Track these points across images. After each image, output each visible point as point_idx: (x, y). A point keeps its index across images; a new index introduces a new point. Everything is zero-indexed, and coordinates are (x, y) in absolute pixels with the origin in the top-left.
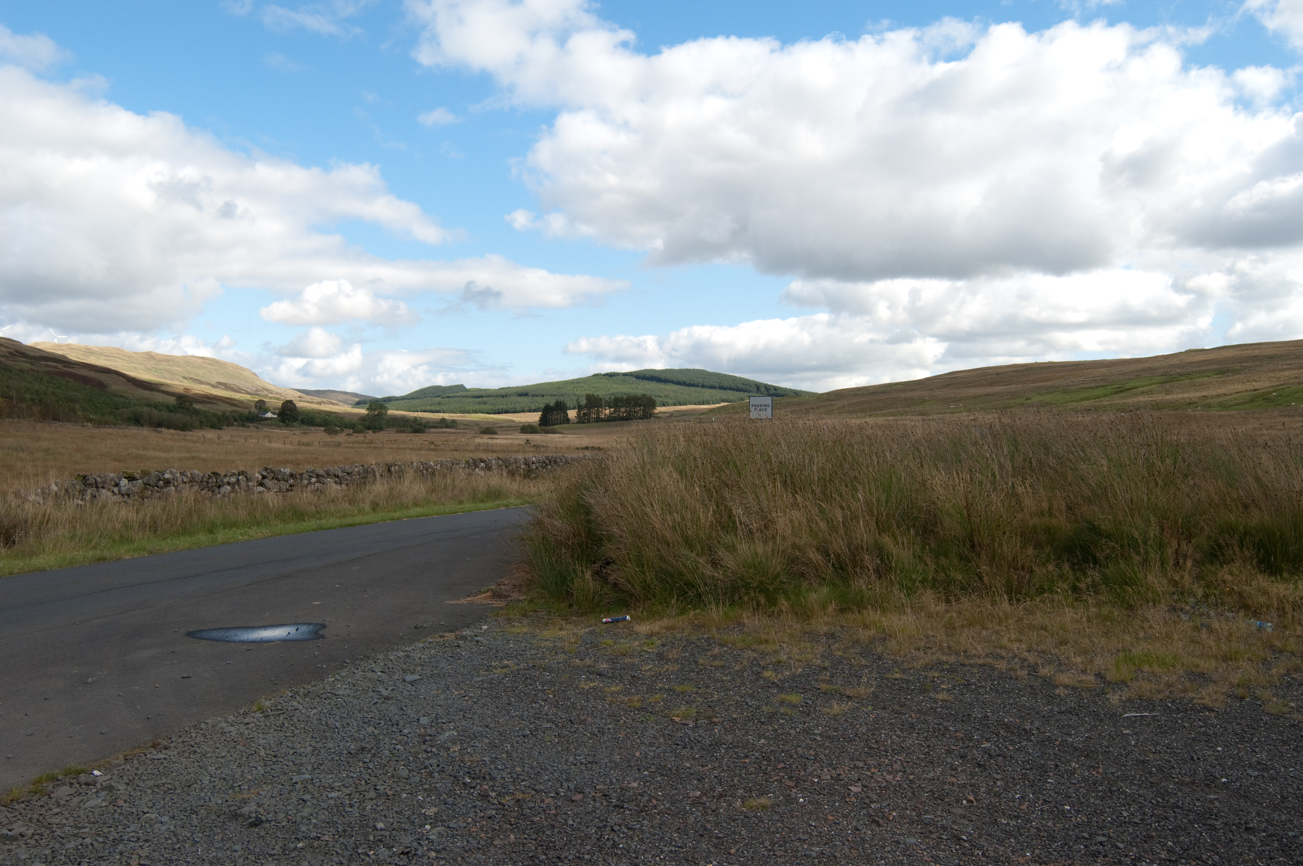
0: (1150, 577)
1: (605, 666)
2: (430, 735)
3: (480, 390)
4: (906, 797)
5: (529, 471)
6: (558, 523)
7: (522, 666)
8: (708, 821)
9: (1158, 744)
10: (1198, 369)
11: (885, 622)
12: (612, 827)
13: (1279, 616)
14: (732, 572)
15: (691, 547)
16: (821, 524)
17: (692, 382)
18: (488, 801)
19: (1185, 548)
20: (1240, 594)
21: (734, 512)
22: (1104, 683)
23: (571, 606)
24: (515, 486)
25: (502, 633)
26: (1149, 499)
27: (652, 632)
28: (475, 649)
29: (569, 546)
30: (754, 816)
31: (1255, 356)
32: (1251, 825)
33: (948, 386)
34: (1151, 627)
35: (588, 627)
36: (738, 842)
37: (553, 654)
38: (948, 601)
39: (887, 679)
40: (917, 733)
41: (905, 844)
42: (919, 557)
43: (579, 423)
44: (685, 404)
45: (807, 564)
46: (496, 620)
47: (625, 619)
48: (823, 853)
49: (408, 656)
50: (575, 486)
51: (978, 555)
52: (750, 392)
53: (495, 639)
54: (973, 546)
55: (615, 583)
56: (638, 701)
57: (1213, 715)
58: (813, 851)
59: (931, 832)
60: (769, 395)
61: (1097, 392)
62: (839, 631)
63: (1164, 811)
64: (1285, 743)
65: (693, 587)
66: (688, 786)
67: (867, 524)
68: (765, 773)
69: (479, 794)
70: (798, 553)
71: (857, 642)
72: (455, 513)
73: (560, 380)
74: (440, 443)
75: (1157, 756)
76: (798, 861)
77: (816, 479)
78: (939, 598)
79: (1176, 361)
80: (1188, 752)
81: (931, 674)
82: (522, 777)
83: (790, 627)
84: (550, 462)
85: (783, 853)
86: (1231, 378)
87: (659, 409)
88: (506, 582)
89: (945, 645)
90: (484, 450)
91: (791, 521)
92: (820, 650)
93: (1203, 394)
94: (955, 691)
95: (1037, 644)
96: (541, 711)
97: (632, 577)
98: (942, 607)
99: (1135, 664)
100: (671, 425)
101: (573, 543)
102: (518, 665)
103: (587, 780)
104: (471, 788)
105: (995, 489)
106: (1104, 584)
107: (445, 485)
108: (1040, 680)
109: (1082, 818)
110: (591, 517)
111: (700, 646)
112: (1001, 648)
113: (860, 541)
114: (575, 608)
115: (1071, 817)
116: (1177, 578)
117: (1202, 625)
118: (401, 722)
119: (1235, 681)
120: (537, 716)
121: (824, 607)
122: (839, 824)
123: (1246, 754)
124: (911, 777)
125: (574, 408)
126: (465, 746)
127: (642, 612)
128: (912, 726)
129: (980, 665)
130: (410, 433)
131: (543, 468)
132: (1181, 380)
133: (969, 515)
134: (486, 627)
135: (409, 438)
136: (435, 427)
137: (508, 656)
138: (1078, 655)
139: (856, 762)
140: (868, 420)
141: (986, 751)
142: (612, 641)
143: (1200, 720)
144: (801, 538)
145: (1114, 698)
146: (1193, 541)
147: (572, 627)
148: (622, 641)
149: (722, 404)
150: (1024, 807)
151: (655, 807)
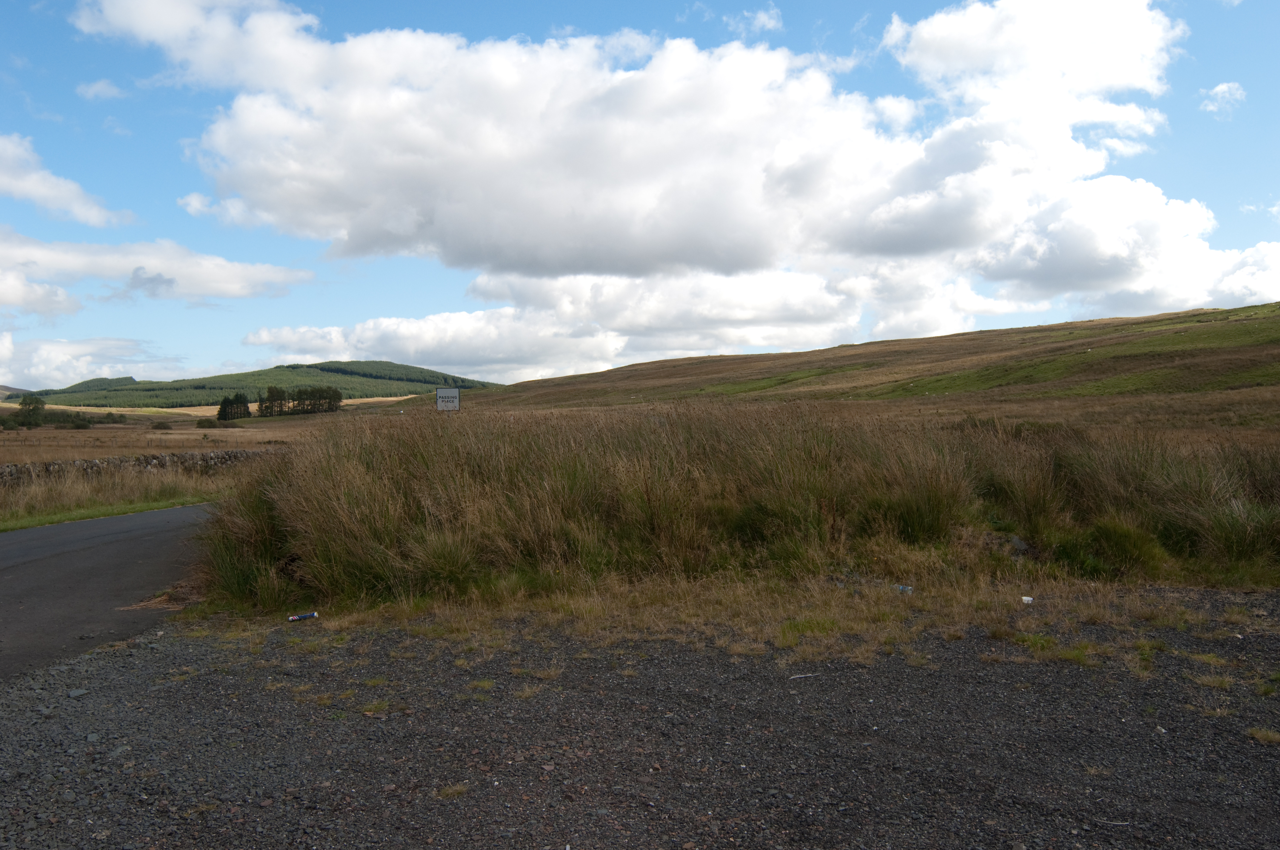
0: (811, 552)
1: (292, 665)
2: (100, 753)
3: (151, 383)
4: (596, 770)
5: (206, 467)
6: (239, 521)
7: (203, 671)
8: (405, 813)
9: (820, 701)
10: (849, 363)
11: (572, 604)
12: (304, 830)
13: (918, 580)
14: (423, 564)
15: (380, 540)
16: (509, 513)
17: (379, 374)
18: (169, 817)
19: (840, 523)
20: (886, 563)
21: (423, 503)
22: (773, 649)
23: (255, 605)
24: (191, 483)
25: (180, 638)
26: (808, 480)
27: (341, 628)
28: (150, 657)
29: (251, 543)
30: (450, 804)
31: (896, 351)
32: (898, 765)
33: (628, 377)
34: (812, 596)
35: (274, 626)
36: (435, 831)
37: (236, 656)
38: (631, 582)
39: (576, 659)
40: (606, 709)
41: (597, 815)
42: (603, 540)
43: (261, 416)
44: (372, 396)
45: (496, 552)
46: (173, 625)
47: (313, 616)
48: (519, 833)
49: (73, 670)
50: (257, 481)
51: (658, 537)
52: (438, 384)
53: (172, 645)
54: (653, 529)
55: (301, 580)
56: (328, 698)
57: (865, 671)
58: (509, 831)
59: (621, 802)
60: (457, 387)
61: (763, 383)
62: (529, 616)
63: (827, 761)
64: (923, 690)
65: (382, 580)
66: (383, 780)
67: (552, 510)
68: (459, 760)
69: (158, 810)
70: (487, 542)
71: (547, 625)
72: (124, 514)
73: (240, 372)
74: (107, 439)
75: (819, 712)
76: (495, 843)
77: (504, 469)
78: (622, 579)
79: (830, 355)
80: (845, 706)
81: (616, 652)
82: (206, 788)
83: (481, 614)
84: (230, 457)
85: (479, 837)
86: (876, 371)
87: (345, 402)
88: (184, 584)
89: (629, 623)
90: (157, 446)
91: (480, 511)
92: (510, 635)
93: (854, 385)
94: (639, 667)
95: (713, 618)
96: (225, 717)
97: (319, 572)
98: (626, 587)
99: (798, 630)
100: (357, 418)
101: (256, 541)
102: (198, 670)
103: (276, 784)
104: (148, 804)
105: (672, 474)
106: (771, 559)
107: (114, 484)
108: (717, 651)
109: (756, 775)
110: (275, 513)
111: (391, 639)
112: (680, 623)
113: (547, 528)
114: (260, 607)
115: (747, 775)
116: (833, 551)
117: (855, 591)
118: (66, 741)
119: (883, 640)
120: (220, 722)
121: (514, 593)
122: (533, 803)
123: (893, 703)
124: (601, 751)
125: (256, 401)
126: (140, 760)
127: (330, 608)
128: (600, 703)
129: (662, 641)
130: (72, 428)
131: (222, 464)
132: (835, 372)
133: (649, 499)
134: (162, 633)
135: (70, 435)
136: (100, 422)
137: (187, 662)
138: (750, 626)
139: (548, 742)
140: (553, 411)
141: (670, 721)
142: (300, 639)
143: (854, 677)
144: (489, 527)
145: (782, 663)
146: (846, 517)
147: (256, 627)
148: (310, 638)
149: (410, 396)
150: (705, 770)
151: (349, 804)
